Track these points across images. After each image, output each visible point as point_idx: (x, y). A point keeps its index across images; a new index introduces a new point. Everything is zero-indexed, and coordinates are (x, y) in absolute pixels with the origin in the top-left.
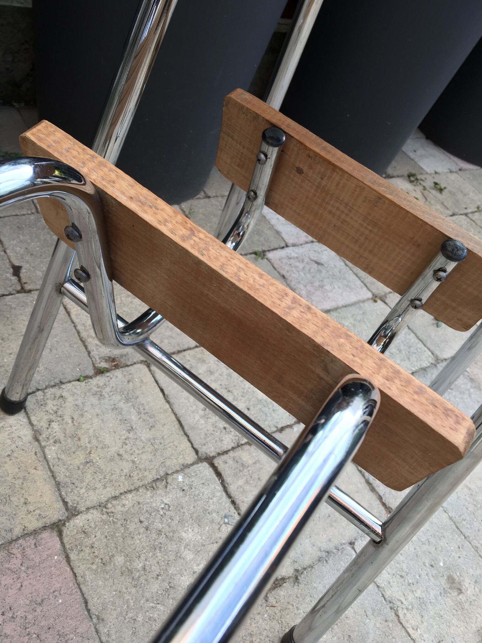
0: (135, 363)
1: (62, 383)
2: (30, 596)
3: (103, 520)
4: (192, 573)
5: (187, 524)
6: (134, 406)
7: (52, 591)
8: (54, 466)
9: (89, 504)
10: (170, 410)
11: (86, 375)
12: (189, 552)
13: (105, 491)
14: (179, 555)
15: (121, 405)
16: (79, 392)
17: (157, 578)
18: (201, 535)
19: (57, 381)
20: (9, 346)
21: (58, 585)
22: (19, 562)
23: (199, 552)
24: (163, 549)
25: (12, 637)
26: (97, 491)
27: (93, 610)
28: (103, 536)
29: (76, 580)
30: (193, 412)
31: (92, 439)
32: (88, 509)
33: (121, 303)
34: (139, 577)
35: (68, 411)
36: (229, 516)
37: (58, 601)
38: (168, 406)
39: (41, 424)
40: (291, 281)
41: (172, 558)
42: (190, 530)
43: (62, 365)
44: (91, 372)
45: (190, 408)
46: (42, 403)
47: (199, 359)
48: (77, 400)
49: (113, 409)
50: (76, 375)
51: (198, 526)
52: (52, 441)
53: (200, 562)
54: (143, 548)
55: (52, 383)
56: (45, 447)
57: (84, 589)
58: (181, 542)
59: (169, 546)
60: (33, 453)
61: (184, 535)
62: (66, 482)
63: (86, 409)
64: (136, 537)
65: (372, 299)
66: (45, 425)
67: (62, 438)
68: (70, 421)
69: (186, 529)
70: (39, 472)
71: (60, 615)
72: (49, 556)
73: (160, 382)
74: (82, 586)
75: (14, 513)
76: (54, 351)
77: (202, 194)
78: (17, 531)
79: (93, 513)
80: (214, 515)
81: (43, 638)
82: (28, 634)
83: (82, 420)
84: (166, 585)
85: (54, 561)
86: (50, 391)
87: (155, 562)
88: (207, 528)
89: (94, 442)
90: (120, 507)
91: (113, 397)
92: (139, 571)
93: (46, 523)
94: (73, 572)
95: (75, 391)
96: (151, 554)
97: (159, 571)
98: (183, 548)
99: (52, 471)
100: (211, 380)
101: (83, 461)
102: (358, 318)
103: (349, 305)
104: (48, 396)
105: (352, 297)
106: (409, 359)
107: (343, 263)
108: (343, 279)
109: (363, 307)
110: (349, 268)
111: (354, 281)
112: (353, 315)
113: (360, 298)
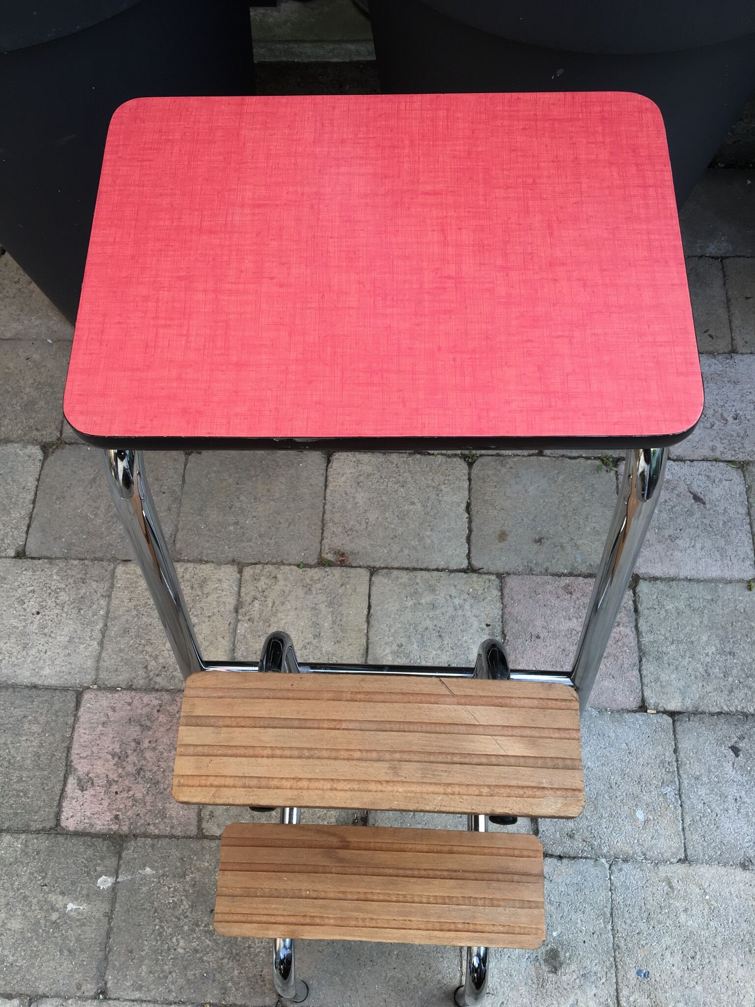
0: (360, 567)
1: (283, 563)
6: (333, 613)
10: (366, 632)
11: (307, 562)
15: (322, 607)
16: (291, 579)
19: (279, 560)
20: (257, 508)
30: (386, 644)
33: (384, 489)
35: (273, 595)
38: (365, 626)
39: (247, 598)
43: (291, 545)
44: (313, 560)
45: (386, 638)
46: (257, 577)
47: (430, 586)
48: (286, 586)
49: (312, 608)
50: (299, 559)
52: (247, 618)
55: (274, 561)
56: (239, 621)
60: (228, 623)
63: (289, 598)
65: (749, 582)
66: (249, 601)
67: (256, 619)
68: (271, 605)
70: (224, 642)
73: (372, 597)
76: (292, 527)
83: (281, 608)
86: (270, 568)
91: (320, 596)
95: (289, 576)
99: (234, 645)
100: (428, 616)
102: (696, 605)
103: (698, 581)
104: (265, 572)
105: (714, 568)
106: (731, 691)
107: (743, 510)
108: (723, 536)
109: (719, 590)
110: (750, 520)
111: (739, 544)
112: (692, 598)
113: (727, 575)
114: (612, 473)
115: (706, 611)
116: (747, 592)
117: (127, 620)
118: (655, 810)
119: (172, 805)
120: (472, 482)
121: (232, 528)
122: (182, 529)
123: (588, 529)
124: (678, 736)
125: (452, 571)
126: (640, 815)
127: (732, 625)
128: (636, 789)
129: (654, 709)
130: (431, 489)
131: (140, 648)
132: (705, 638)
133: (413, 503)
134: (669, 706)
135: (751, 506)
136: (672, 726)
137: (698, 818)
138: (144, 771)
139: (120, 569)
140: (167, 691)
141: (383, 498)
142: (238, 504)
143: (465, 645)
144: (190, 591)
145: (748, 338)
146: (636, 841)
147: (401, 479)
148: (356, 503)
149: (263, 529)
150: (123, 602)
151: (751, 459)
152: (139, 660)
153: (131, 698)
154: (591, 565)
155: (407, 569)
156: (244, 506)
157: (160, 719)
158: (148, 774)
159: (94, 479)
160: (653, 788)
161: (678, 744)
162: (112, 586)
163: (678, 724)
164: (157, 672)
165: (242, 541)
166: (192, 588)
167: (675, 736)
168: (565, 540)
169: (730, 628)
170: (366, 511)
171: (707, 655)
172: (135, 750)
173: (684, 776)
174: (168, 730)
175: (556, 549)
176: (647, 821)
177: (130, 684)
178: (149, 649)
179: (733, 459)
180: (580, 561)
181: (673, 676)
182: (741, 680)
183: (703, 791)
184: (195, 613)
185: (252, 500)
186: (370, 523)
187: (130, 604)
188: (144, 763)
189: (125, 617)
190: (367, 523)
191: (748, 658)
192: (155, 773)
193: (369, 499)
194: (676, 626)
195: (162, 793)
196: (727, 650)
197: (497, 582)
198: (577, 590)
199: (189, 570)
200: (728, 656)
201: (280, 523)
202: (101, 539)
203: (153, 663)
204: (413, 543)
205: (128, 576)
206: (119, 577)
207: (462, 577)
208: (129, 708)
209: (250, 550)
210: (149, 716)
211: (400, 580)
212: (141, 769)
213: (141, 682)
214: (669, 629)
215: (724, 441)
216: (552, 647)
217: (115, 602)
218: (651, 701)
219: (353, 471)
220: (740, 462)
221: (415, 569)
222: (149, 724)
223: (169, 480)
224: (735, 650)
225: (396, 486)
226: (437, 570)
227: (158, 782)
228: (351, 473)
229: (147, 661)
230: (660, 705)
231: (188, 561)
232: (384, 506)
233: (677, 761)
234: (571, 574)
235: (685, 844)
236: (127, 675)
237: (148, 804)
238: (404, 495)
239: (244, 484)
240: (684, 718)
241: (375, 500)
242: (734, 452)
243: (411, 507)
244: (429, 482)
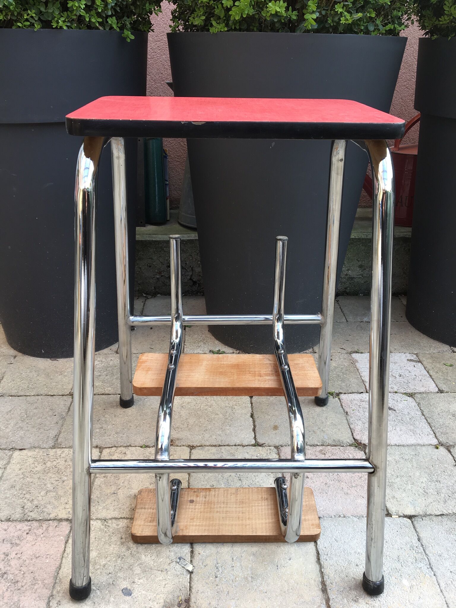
0: (183, 446)
1: (130, 446)
2: (35, 551)
3: (101, 528)
4: (132, 582)
5: (149, 552)
7: (47, 554)
8: (95, 489)
9: (99, 516)
10: (188, 479)
11: (147, 445)
12: (139, 568)
13: (113, 513)
14: (131, 567)
17: (108, 575)
18: (154, 562)
19: (128, 444)
20: (116, 420)
21: (52, 552)
22: (42, 532)
23: (146, 571)
24: (123, 560)
25: (12, 568)
26: (108, 511)
27: (60, 575)
28: (94, 537)
29: (63, 554)
30: (203, 485)
31: (126, 481)
32: (97, 519)
34: (98, 569)
36: (183, 558)
37: (46, 561)
38: (187, 476)
40: (351, 417)
41: (126, 567)
42: (149, 556)
43: (137, 436)
44: (151, 444)
45: (202, 482)
46: (112, 454)
47: (231, 453)
50: (142, 443)
51: (156, 556)
52: (103, 475)
53: (142, 578)
54: (113, 553)
55: (125, 445)
56: (97, 477)
57: (64, 561)
58: (138, 560)
59: (129, 559)
61: (143, 557)
62: (95, 500)
64: (112, 546)
65: (435, 445)
69: (147, 554)
71: (42, 568)
72: (58, 535)
74: (64, 559)
75: (58, 506)
76: (138, 428)
77: (311, 350)
78: (52, 516)
79: (97, 522)
80: (172, 553)
81: (25, 575)
82: (20, 570)
84: (111, 581)
85: (59, 539)
86: (122, 448)
87: (114, 565)
88: (162, 560)
89: (126, 483)
90: (115, 525)
92: (100, 565)
93: (69, 517)
94: (65, 549)
95: (135, 452)
96: (114, 559)
97: (112, 570)
98: (137, 564)
101: (113, 492)
102: (406, 457)
103: (403, 446)
104: (118, 451)
105: (411, 440)
106: (445, 502)
107: (420, 413)
108: (411, 425)
109: (419, 450)
110: (425, 417)
111: (422, 428)
112: (402, 454)
113: (421, 442)
114: (337, 399)
115: (413, 460)
116: (437, 450)
117: (15, 481)
118: (416, 579)
119: (26, 598)
120: (253, 404)
121: (98, 430)
122: (64, 432)
123: (328, 423)
124: (417, 530)
125: (244, 446)
126: (405, 582)
127: (433, 466)
128: (398, 565)
129: (396, 515)
130: (228, 408)
131: (22, 496)
132: (418, 474)
133: (217, 414)
134: (406, 512)
135: (423, 411)
136: (412, 525)
137: (450, 582)
138: (8, 575)
139: (17, 453)
140: (36, 520)
141: (198, 413)
142: (103, 419)
143: (257, 484)
144: (64, 463)
145: (396, 348)
146: (407, 602)
147: (209, 404)
148: (181, 416)
149: (119, 430)
150: (14, 470)
151: (415, 392)
152: (19, 503)
153: (8, 526)
154: (334, 440)
155: (215, 446)
156: (108, 420)
157: (28, 539)
158: (10, 577)
159: (10, 411)
160: (410, 564)
161: (419, 535)
162: (8, 463)
163: (415, 523)
164: (31, 510)
165: (104, 436)
166: (66, 461)
167: (416, 531)
168: (315, 428)
169: (432, 468)
170: (187, 419)
171: (422, 482)
172: (3, 560)
173: (430, 555)
174: (32, 545)
175: (310, 433)
176: (411, 587)
177: (9, 518)
178: (28, 496)
179: (405, 392)
180: (327, 438)
181: (404, 495)
182: (450, 495)
183: (447, 564)
184: (66, 474)
185: (113, 417)
186: (189, 424)
187: (20, 471)
188: (9, 568)
189: (14, 479)
190: (188, 424)
191: (449, 483)
192: (16, 575)
193: (189, 414)
194: (397, 469)
195: (19, 589)
196: (435, 479)
197: (275, 450)
198: (328, 452)
199: (65, 452)
200: (436, 482)
201: (130, 426)
202: (7, 439)
203: (30, 504)
204: (218, 433)
205: (22, 457)
206: (15, 457)
207: (252, 448)
208: (5, 532)
209: (109, 440)
210: (19, 538)
211: (210, 451)
212: (5, 573)
213: (18, 516)
214: (393, 470)
215: (397, 385)
216: (318, 482)
217: (8, 470)
218: (393, 509)
219: (179, 401)
220: (410, 394)
221: (220, 446)
222: (18, 542)
223: (60, 410)
224: (440, 479)
225: (206, 407)
226: (235, 445)
227: (17, 582)
228: (178, 402)
229: (24, 503)
230: (400, 512)
231: (65, 448)
232: (199, 416)
233: (422, 545)
234: (322, 445)
235: (446, 601)
236: (8, 512)
237: (5, 598)
238: (211, 411)
239: (108, 410)
240: (419, 519)
241: (193, 413)
242: (404, 389)
243: (216, 416)
244: (227, 405)
